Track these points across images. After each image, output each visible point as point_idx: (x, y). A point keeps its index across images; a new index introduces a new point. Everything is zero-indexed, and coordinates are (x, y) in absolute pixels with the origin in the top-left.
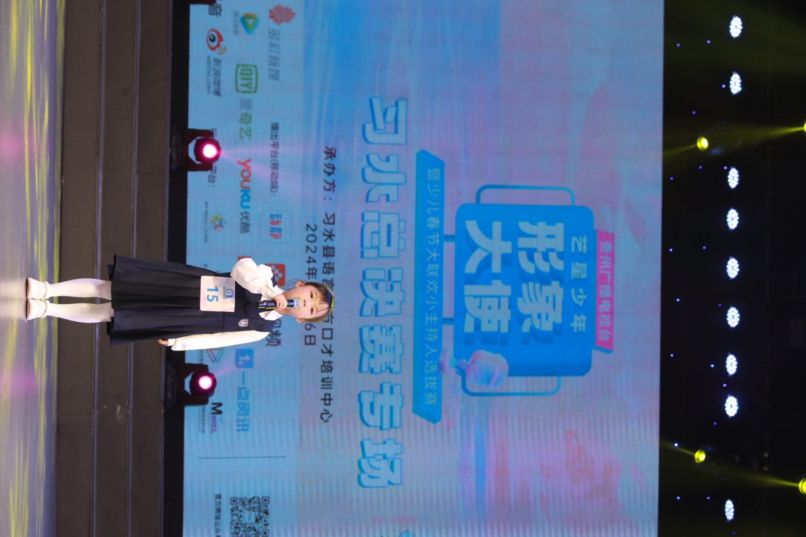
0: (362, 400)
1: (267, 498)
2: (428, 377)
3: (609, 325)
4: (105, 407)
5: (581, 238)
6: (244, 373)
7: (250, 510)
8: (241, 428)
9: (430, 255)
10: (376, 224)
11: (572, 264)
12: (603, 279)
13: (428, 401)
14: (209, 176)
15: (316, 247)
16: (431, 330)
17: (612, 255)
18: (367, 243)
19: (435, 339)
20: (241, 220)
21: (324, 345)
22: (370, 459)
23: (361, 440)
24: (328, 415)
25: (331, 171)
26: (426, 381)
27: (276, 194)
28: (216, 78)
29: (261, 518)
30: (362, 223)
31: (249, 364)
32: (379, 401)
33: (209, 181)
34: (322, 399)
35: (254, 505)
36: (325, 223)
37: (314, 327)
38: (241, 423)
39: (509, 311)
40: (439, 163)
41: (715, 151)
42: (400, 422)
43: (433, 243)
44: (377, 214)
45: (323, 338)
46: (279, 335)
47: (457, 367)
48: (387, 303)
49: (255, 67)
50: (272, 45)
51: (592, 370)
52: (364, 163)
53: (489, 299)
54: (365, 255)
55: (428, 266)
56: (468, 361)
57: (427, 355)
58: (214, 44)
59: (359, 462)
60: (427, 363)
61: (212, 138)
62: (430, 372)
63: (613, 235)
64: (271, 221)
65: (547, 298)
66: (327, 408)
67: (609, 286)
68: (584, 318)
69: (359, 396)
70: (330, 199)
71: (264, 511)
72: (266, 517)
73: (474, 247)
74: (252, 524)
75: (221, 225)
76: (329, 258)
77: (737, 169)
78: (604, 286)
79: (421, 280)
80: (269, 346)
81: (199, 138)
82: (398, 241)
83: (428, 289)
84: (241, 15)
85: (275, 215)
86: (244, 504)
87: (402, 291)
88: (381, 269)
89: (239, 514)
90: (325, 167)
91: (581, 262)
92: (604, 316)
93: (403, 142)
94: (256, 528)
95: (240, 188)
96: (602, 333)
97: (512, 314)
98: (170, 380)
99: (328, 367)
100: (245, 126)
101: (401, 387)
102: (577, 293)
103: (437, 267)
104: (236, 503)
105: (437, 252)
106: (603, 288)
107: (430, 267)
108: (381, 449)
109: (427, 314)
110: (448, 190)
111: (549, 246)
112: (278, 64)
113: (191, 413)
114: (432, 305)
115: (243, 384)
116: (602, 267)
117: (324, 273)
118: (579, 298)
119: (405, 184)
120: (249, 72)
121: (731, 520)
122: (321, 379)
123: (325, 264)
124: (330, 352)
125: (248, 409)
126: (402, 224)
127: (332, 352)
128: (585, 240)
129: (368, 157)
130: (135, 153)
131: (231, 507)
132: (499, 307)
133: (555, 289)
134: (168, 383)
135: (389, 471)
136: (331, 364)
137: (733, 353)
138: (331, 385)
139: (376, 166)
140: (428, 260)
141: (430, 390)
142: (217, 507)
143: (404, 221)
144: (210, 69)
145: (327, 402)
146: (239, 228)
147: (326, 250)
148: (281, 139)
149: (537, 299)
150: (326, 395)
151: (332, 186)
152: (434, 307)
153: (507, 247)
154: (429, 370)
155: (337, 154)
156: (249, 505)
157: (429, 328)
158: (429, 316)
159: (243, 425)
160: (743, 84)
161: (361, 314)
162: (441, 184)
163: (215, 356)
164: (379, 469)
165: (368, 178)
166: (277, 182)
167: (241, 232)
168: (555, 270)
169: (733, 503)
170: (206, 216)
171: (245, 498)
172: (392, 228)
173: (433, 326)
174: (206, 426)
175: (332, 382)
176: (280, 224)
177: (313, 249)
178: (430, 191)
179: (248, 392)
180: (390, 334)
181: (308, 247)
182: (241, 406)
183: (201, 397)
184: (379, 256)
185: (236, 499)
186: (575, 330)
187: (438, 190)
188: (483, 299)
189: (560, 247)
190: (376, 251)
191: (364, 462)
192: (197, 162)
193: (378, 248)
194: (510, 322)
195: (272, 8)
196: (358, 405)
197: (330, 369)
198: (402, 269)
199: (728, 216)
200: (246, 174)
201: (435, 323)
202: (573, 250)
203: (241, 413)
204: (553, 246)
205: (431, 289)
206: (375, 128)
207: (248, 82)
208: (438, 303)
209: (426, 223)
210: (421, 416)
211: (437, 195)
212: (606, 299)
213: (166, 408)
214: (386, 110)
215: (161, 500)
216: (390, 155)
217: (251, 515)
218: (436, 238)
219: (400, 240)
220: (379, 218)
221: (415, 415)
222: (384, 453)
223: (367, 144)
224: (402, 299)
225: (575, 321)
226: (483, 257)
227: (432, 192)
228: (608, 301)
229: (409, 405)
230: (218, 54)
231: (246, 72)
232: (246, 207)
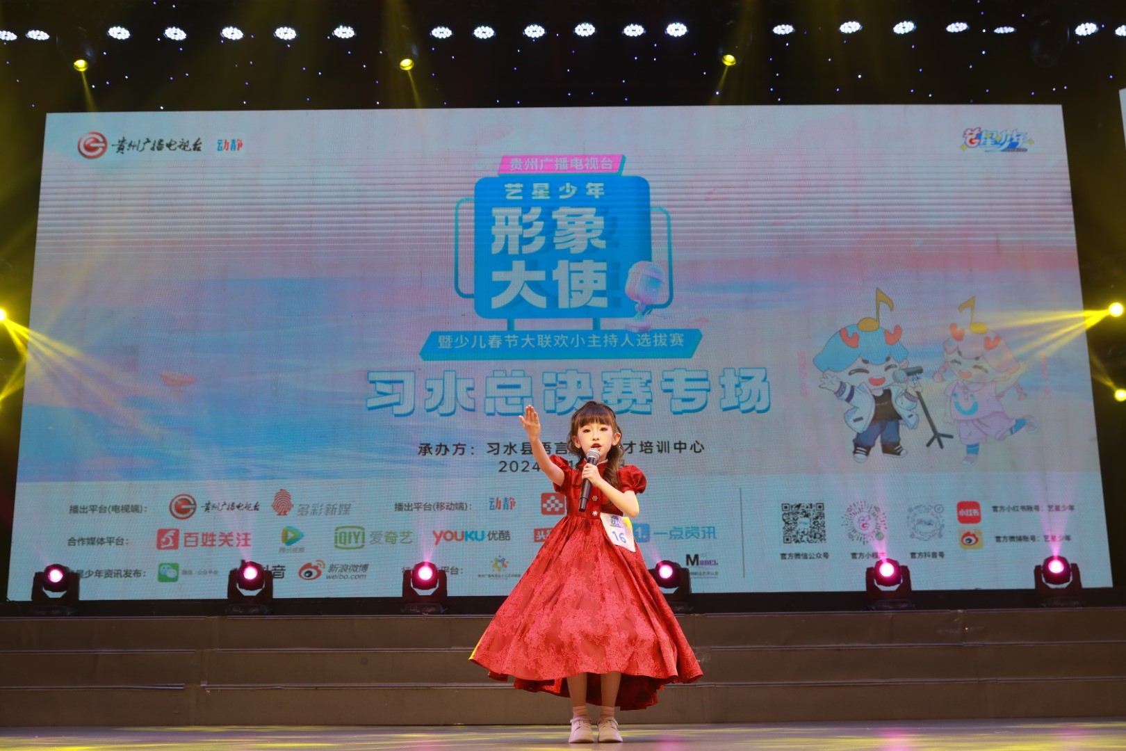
0: (680, 410)
1: (784, 505)
2: (654, 344)
3: (597, 159)
5: (507, 190)
6: (655, 534)
7: (796, 523)
8: (712, 535)
9: (528, 344)
10: (496, 399)
11: (534, 198)
12: (549, 167)
13: (679, 343)
14: (452, 574)
15: (523, 462)
16: (606, 341)
17: (524, 158)
18: (518, 409)
19: (615, 337)
22: (741, 400)
23: (722, 410)
24: (696, 445)
25: (443, 448)
26: (658, 345)
27: (468, 506)
28: (350, 569)
29: (805, 512)
30: (496, 414)
31: (646, 528)
32: (680, 392)
33: (457, 574)
34: (680, 452)
35: (791, 519)
36: (498, 453)
38: (707, 535)
39: (584, 261)
40: (434, 336)
41: (415, 52)
42: (702, 370)
43: (516, 341)
44: (487, 399)
47: (643, 314)
48: (579, 388)
49: (337, 529)
50: (314, 512)
51: (643, 177)
52: (435, 414)
53: (572, 282)
55: (540, 346)
56: (637, 303)
57: (632, 345)
58: (315, 573)
59: (744, 412)
60: (640, 344)
61: (411, 571)
62: (649, 341)
63: (503, 157)
64: (497, 510)
66: (689, 446)
67: (557, 161)
68: (589, 185)
69: (675, 413)
70: (473, 448)
71: (796, 509)
72: (803, 507)
73: (519, 300)
74: (810, 521)
75: (503, 561)
77: (432, 29)
78: (557, 165)
79: (555, 353)
81: (412, 586)
82: (514, 377)
84: (284, 545)
85: (491, 505)
86: (791, 530)
87: (566, 373)
88: (544, 393)
89: (801, 534)
90: (440, 455)
91: (532, 189)
92: (587, 165)
93: (412, 374)
94: (814, 516)
95: (463, 542)
97: (588, 259)
100: (399, 538)
101: (666, 371)
102: (564, 193)
103: (540, 337)
104: (789, 538)
105: (526, 337)
106: (559, 166)
107: (540, 343)
108: (730, 389)
109: (589, 346)
110: (461, 328)
111: (517, 223)
112: (334, 505)
113: (697, 586)
114: (580, 341)
115: (665, 534)
116: (536, 168)
118: (570, 190)
119: (455, 371)
120: (343, 535)
121: (793, 27)
122: (659, 453)
124: (631, 445)
125: (692, 527)
126: (497, 374)
127: (632, 442)
128: (509, 186)
129: (429, 411)
130: (429, 650)
131: (793, 542)
132: (581, 272)
133: (560, 215)
135: (751, 381)
136: (643, 443)
137: (623, 31)
138: (665, 443)
139: (439, 402)
140: (534, 346)
141: (668, 342)
142: (794, 558)
143: (494, 372)
144: (340, 575)
145: (683, 446)
146: (504, 541)
147: (525, 451)
148: (412, 501)
149: (572, 234)
150: (675, 448)
151: (459, 447)
152: (582, 339)
153: (519, 265)
154: (647, 343)
155: (428, 442)
156: (791, 524)
157: (604, 344)
158: (592, 344)
159: (709, 533)
160: (346, 25)
162: (455, 334)
164: (751, 391)
165: (450, 412)
166: (457, 504)
167: (509, 539)
168: (541, 214)
169: (776, 26)
170: (493, 576)
171: (784, 528)
172: (502, 383)
173: (602, 339)
174: (710, 571)
175: (662, 442)
176: (499, 499)
177: (525, 464)
178: (463, 346)
179: (674, 528)
180: (611, 383)
181: (523, 470)
182: (689, 535)
183: (681, 577)
184: (531, 397)
185: (786, 538)
186: (603, 193)
187: (461, 336)
188: (572, 289)
189: (519, 210)
190: (525, 399)
191: (744, 407)
192: (438, 586)
193: (522, 398)
194: (595, 261)
195: (277, 513)
196: (684, 414)
197: (648, 445)
198: (543, 373)
199: (481, 38)
200: (449, 536)
201: (599, 337)
202: (521, 198)
203: (696, 535)
204: (517, 217)
205: (564, 342)
206: (398, 404)
207: (352, 534)
208: (578, 335)
209: (495, 350)
210: (696, 348)
211: (466, 338)
212: (569, 163)
213: (694, 612)
214: (379, 393)
215: (789, 615)
216: (426, 388)
217: (801, 523)
218: (511, 339)
219: (513, 375)
220: (492, 397)
221: (693, 357)
222: (733, 387)
223: (415, 411)
224: (575, 372)
225: (593, 193)
226: (529, 290)
227: (464, 343)
228: (572, 161)
229: (684, 362)
230: (324, 567)
231: (343, 538)
232: (483, 535)
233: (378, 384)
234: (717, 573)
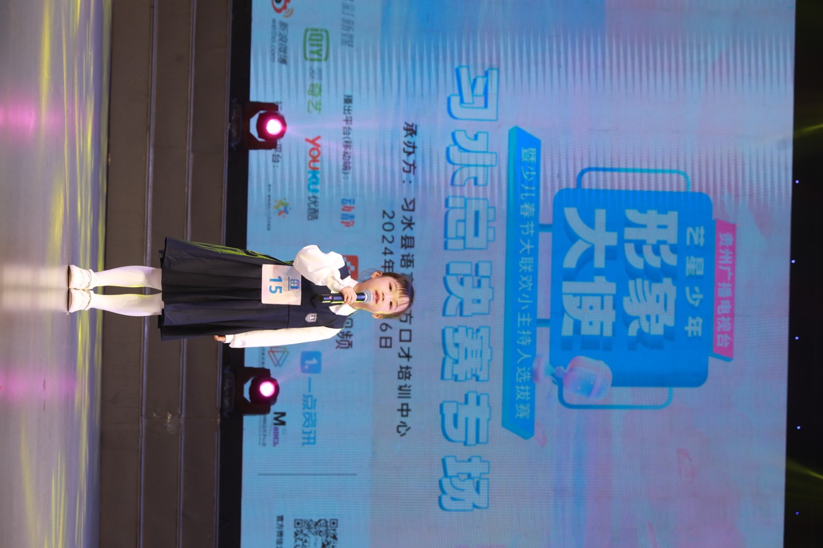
0: (445, 412)
1: (335, 521)
2: (519, 386)
3: (729, 329)
4: (154, 415)
5: (697, 228)
6: (310, 379)
7: (316, 535)
8: (306, 441)
9: (524, 247)
10: (463, 211)
11: (687, 258)
12: (722, 277)
13: (519, 413)
14: (274, 155)
15: (393, 237)
16: (524, 333)
17: (733, 248)
18: (451, 233)
19: (528, 343)
20: (309, 205)
21: (402, 349)
22: (453, 479)
23: (443, 457)
24: (406, 428)
25: (411, 150)
26: (518, 391)
27: (350, 176)
28: (282, 44)
29: (328, 544)
30: (446, 210)
31: (316, 369)
32: (464, 413)
33: (274, 161)
34: (399, 410)
35: (321, 529)
36: (403, 209)
37: (391, 328)
38: (306, 436)
39: (614, 312)
40: (534, 143)
42: (488, 437)
43: (527, 233)
44: (463, 200)
45: (401, 340)
46: (350, 336)
47: (553, 375)
48: (473, 301)
49: (326, 31)
50: (345, 6)
51: (708, 381)
52: (450, 141)
53: (591, 298)
54: (449, 247)
55: (520, 260)
56: (565, 368)
57: (518, 362)
58: (279, 6)
59: (440, 482)
60: (519, 370)
61: (277, 112)
62: (523, 380)
63: (734, 226)
64: (343, 207)
65: (658, 297)
66: (404, 419)
67: (729, 285)
68: (700, 320)
69: (441, 406)
70: (410, 182)
71: (332, 535)
72: (334, 543)
73: (573, 238)
75: (286, 211)
76: (408, 249)
78: (724, 285)
79: (513, 276)
80: (339, 349)
81: (262, 112)
82: (487, 231)
83: (521, 286)
85: (346, 200)
86: (309, 528)
87: (490, 287)
88: (468, 262)
89: (304, 540)
90: (404, 146)
91: (696, 256)
92: (723, 319)
93: (494, 118)
95: (309, 169)
96: (721, 339)
97: (617, 316)
98: (227, 386)
99: (406, 373)
100: (314, 99)
101: (489, 398)
102: (693, 292)
103: (531, 260)
104: (300, 525)
105: (531, 244)
106: (722, 287)
107: (523, 260)
108: (465, 468)
109: (519, 314)
110: (544, 173)
111: (661, 239)
112: (352, 29)
113: (251, 423)
114: (525, 304)
115: (310, 391)
116: (721, 262)
117: (402, 266)
118: (695, 298)
119: (496, 165)
120: (319, 37)
122: (398, 387)
123: (403, 256)
124: (408, 356)
125: (315, 420)
126: (491, 211)
127: (411, 357)
128: (702, 231)
129: (453, 135)
131: (295, 530)
132: (602, 307)
133: (667, 286)
134: (225, 388)
135: (476, 494)
136: (409, 370)
138: (409, 394)
139: (463, 145)
140: (521, 252)
141: (522, 402)
142: (279, 530)
143: (494, 208)
144: (276, 34)
145: (405, 413)
146: (307, 214)
147: (405, 240)
148: (354, 114)
149: (646, 299)
150: (403, 405)
151: (412, 167)
152: (527, 307)
153: (611, 239)
154: (520, 378)
155: (418, 132)
156: (316, 528)
157: (522, 331)
158: (521, 317)
159: (309, 438)
161: (444, 314)
162: (537, 165)
163: (278, 359)
164: (463, 490)
165: (453, 158)
166: (349, 163)
167: (309, 219)
168: (667, 265)
170: (269, 200)
171: (311, 520)
172: (480, 216)
173: (526, 329)
174: (267, 437)
175: (410, 390)
176: (352, 210)
177: (390, 239)
178: (523, 171)
179: (315, 400)
180: (477, 337)
181: (384, 237)
182: (307, 416)
183: (262, 405)
184: (465, 248)
185: (300, 522)
186: (690, 335)
187: (533, 173)
188: (583, 298)
189: (673, 239)
190: (462, 242)
191: (446, 482)
192: (260, 140)
193: (464, 238)
194: (614, 325)
196: (440, 417)
197: (408, 375)
198: (490, 262)
200: (315, 153)
201: (528, 324)
202: (688, 243)
203: (307, 424)
204: (665, 238)
205: (524, 286)
206: (462, 101)
207: (319, 48)
208: (531, 302)
209: (517, 209)
210: (512, 431)
211: (532, 178)
212: (726, 299)
213: (222, 418)
214: (475, 81)
215: (216, 521)
216: (478, 132)
217: (316, 539)
218: (530, 228)
219: (489, 229)
220: (465, 204)
221: (504, 430)
222: (469, 472)
223: (453, 120)
224: (491, 297)
225: (690, 324)
226: (584, 250)
227: (527, 175)
228: (728, 302)
229: (498, 418)
230: (285, 16)
231: (315, 37)
232: (315, 191)
233: (485, 79)
234: (264, 444)
